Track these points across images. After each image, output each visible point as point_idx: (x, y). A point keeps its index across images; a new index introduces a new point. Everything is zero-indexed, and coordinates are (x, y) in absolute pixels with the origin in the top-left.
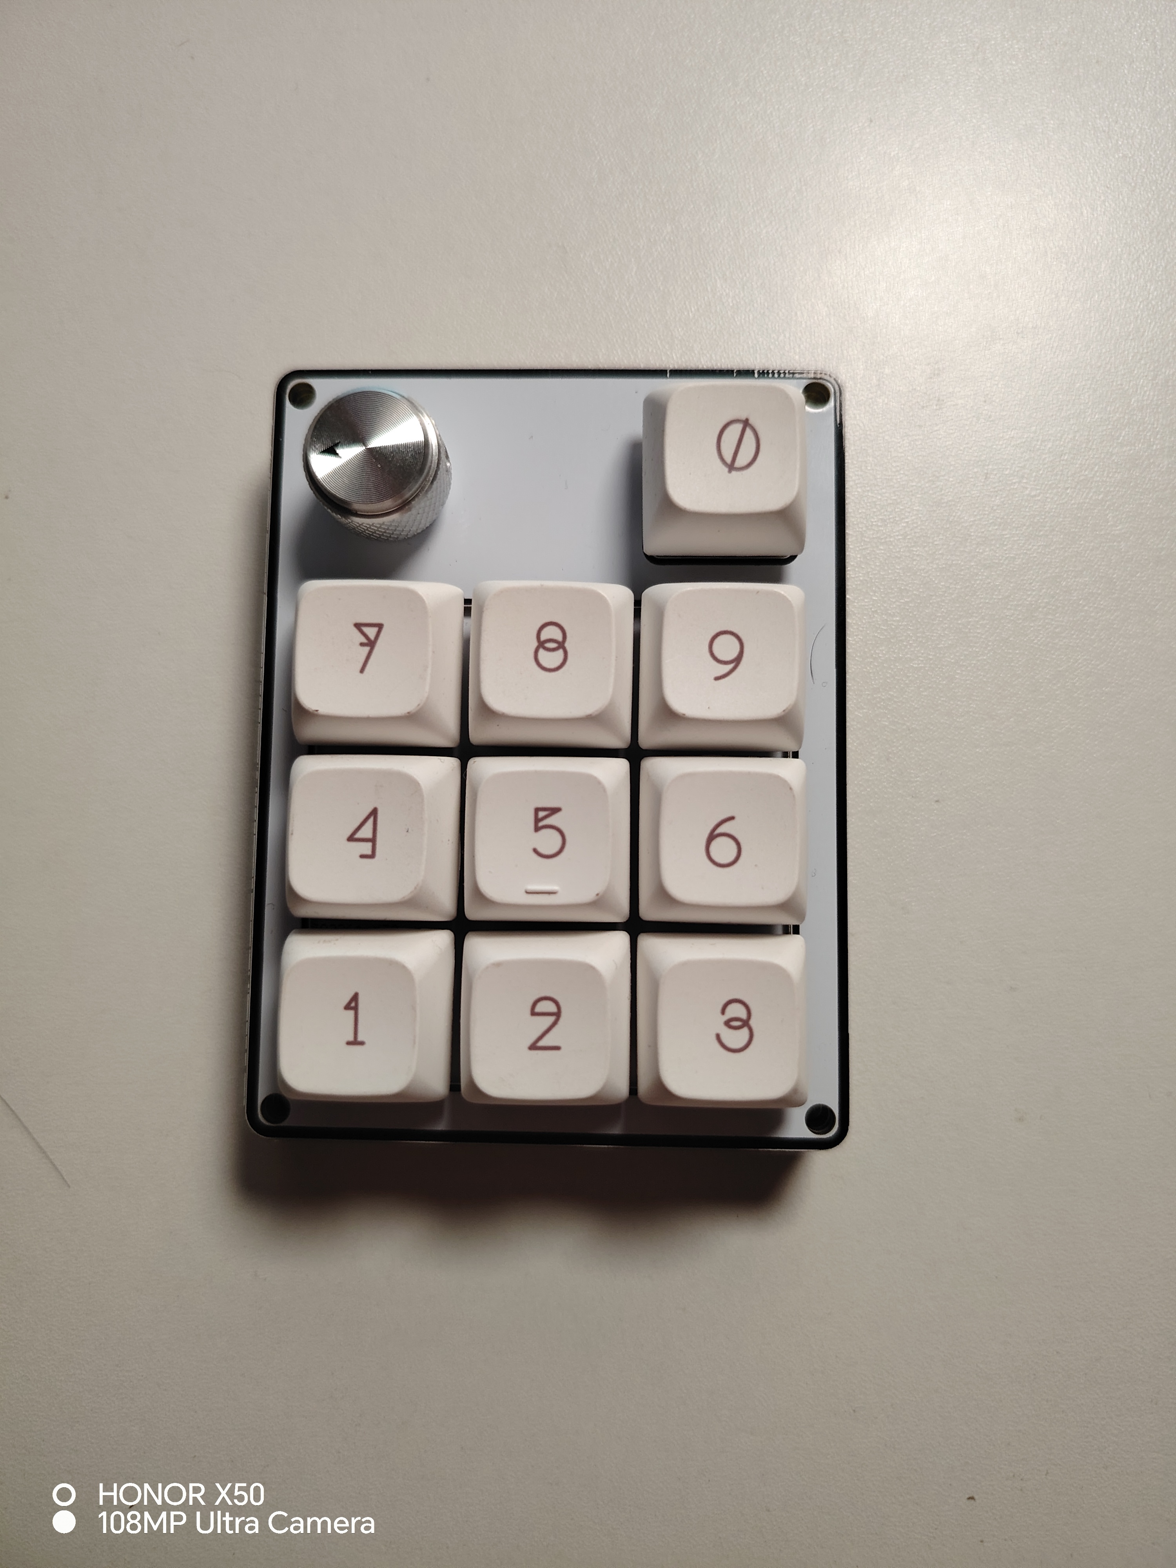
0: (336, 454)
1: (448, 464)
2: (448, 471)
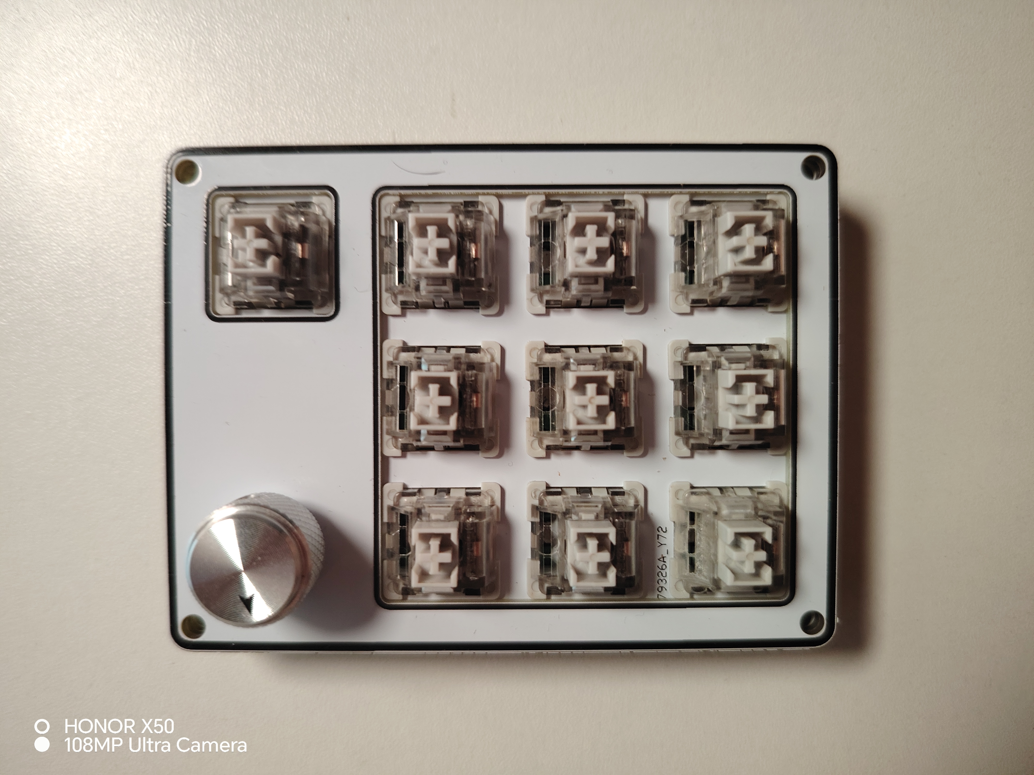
0: (251, 599)
1: (252, 496)
2: (258, 496)
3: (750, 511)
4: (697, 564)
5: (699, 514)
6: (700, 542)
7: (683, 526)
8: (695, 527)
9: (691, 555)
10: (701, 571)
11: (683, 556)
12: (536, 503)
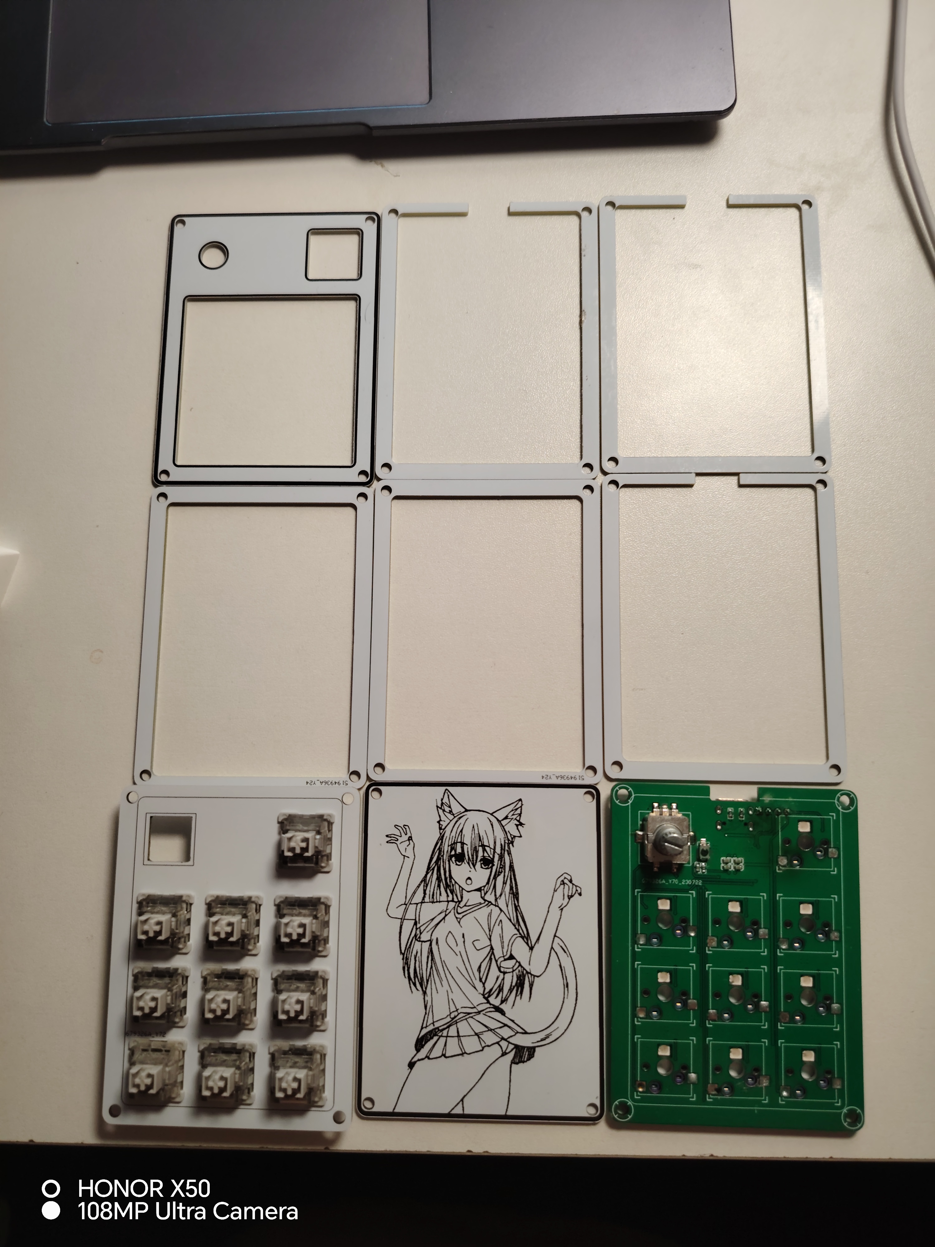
3: (167, 1082)
4: (145, 1053)
5: (168, 1054)
6: (156, 1055)
7: (164, 1046)
8: (164, 1052)
9: (150, 1050)
10: (141, 1054)
11: (150, 1046)
12: (180, 971)
